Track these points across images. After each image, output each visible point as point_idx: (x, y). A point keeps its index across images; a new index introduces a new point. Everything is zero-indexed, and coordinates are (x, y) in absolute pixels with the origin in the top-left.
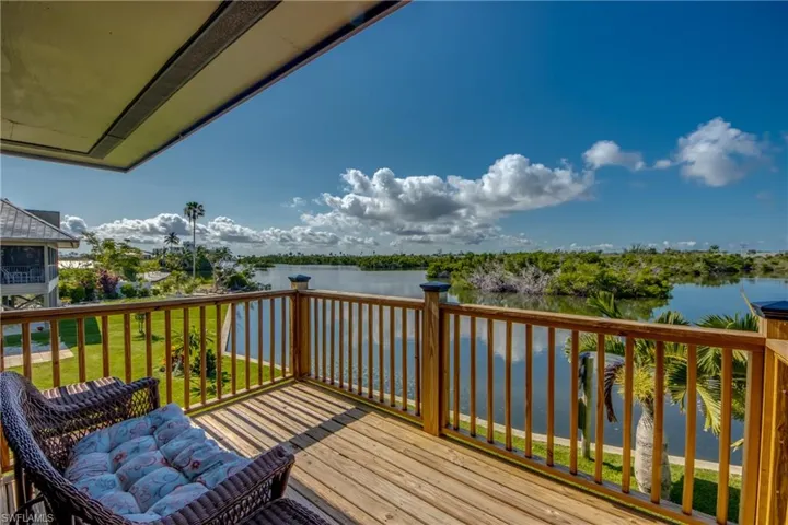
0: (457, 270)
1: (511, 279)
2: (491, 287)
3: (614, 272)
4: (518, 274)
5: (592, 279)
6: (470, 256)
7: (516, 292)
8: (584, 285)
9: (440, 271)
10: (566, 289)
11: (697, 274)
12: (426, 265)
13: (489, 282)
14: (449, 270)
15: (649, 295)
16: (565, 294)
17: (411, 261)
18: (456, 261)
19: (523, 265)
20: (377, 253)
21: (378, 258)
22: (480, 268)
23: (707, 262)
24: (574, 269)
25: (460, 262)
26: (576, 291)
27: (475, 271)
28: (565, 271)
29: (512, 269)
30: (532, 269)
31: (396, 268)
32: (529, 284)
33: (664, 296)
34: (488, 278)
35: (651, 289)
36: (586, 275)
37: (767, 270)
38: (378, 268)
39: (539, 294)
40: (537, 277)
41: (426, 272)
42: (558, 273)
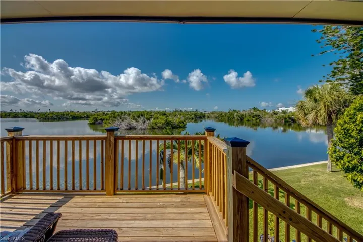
0: (107, 120)
1: (134, 123)
2: (125, 127)
3: (170, 119)
4: (136, 121)
5: (163, 122)
6: (114, 113)
7: (136, 129)
8: (161, 124)
9: (97, 120)
10: (155, 126)
11: (192, 119)
12: (88, 117)
13: (124, 125)
14: (102, 120)
15: (180, 127)
16: (154, 128)
17: (78, 115)
18: (106, 115)
19: (139, 117)
20: (52, 111)
21: (53, 113)
22: (119, 118)
23: (195, 115)
24: (158, 118)
25: (108, 116)
26: (158, 127)
27: (116, 120)
28: (155, 119)
29: (134, 119)
30: (142, 119)
31: (67, 119)
32: (141, 125)
33: (184, 127)
34: (123, 123)
35: (181, 125)
36: (161, 120)
37: (208, 117)
38: (53, 119)
39: (145, 129)
40: (145, 122)
41: (88, 122)
42: (152, 120)
